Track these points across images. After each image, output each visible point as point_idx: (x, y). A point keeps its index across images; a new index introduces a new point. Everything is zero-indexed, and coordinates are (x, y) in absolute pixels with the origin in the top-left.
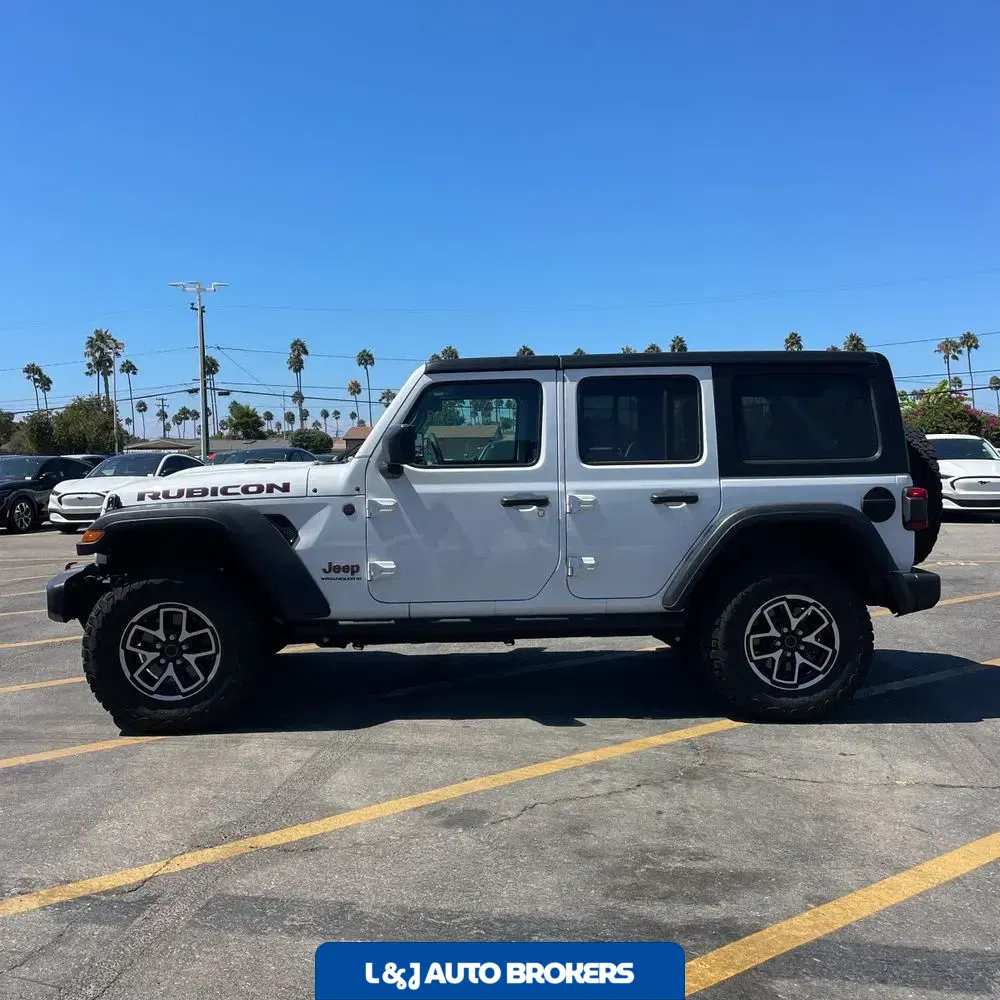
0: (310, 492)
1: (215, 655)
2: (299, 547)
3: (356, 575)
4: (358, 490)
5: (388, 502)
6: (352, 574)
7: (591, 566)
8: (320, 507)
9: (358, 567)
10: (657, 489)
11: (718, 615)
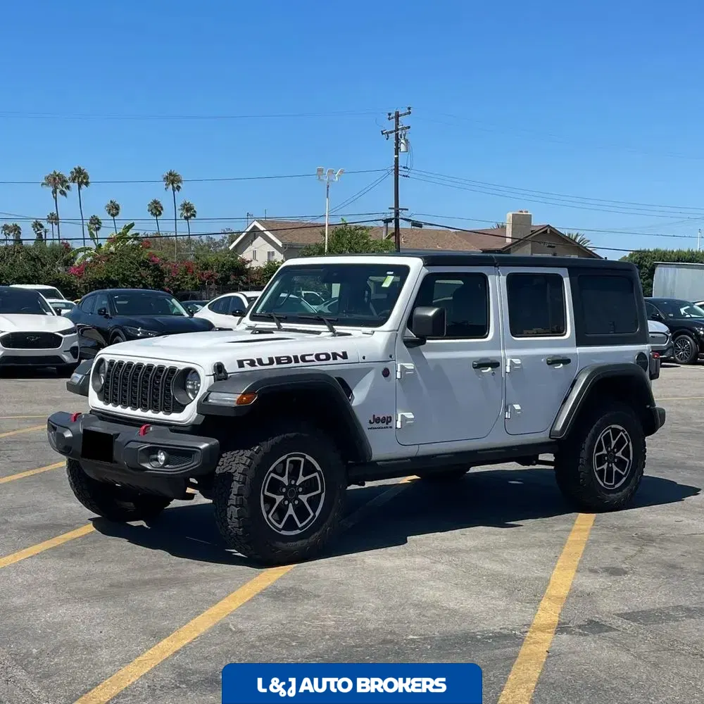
0: (362, 360)
1: (321, 493)
2: (354, 403)
3: (390, 424)
4: (391, 357)
5: (410, 366)
6: (387, 424)
7: (519, 410)
8: (367, 370)
9: (390, 417)
10: (550, 355)
11: (583, 441)
